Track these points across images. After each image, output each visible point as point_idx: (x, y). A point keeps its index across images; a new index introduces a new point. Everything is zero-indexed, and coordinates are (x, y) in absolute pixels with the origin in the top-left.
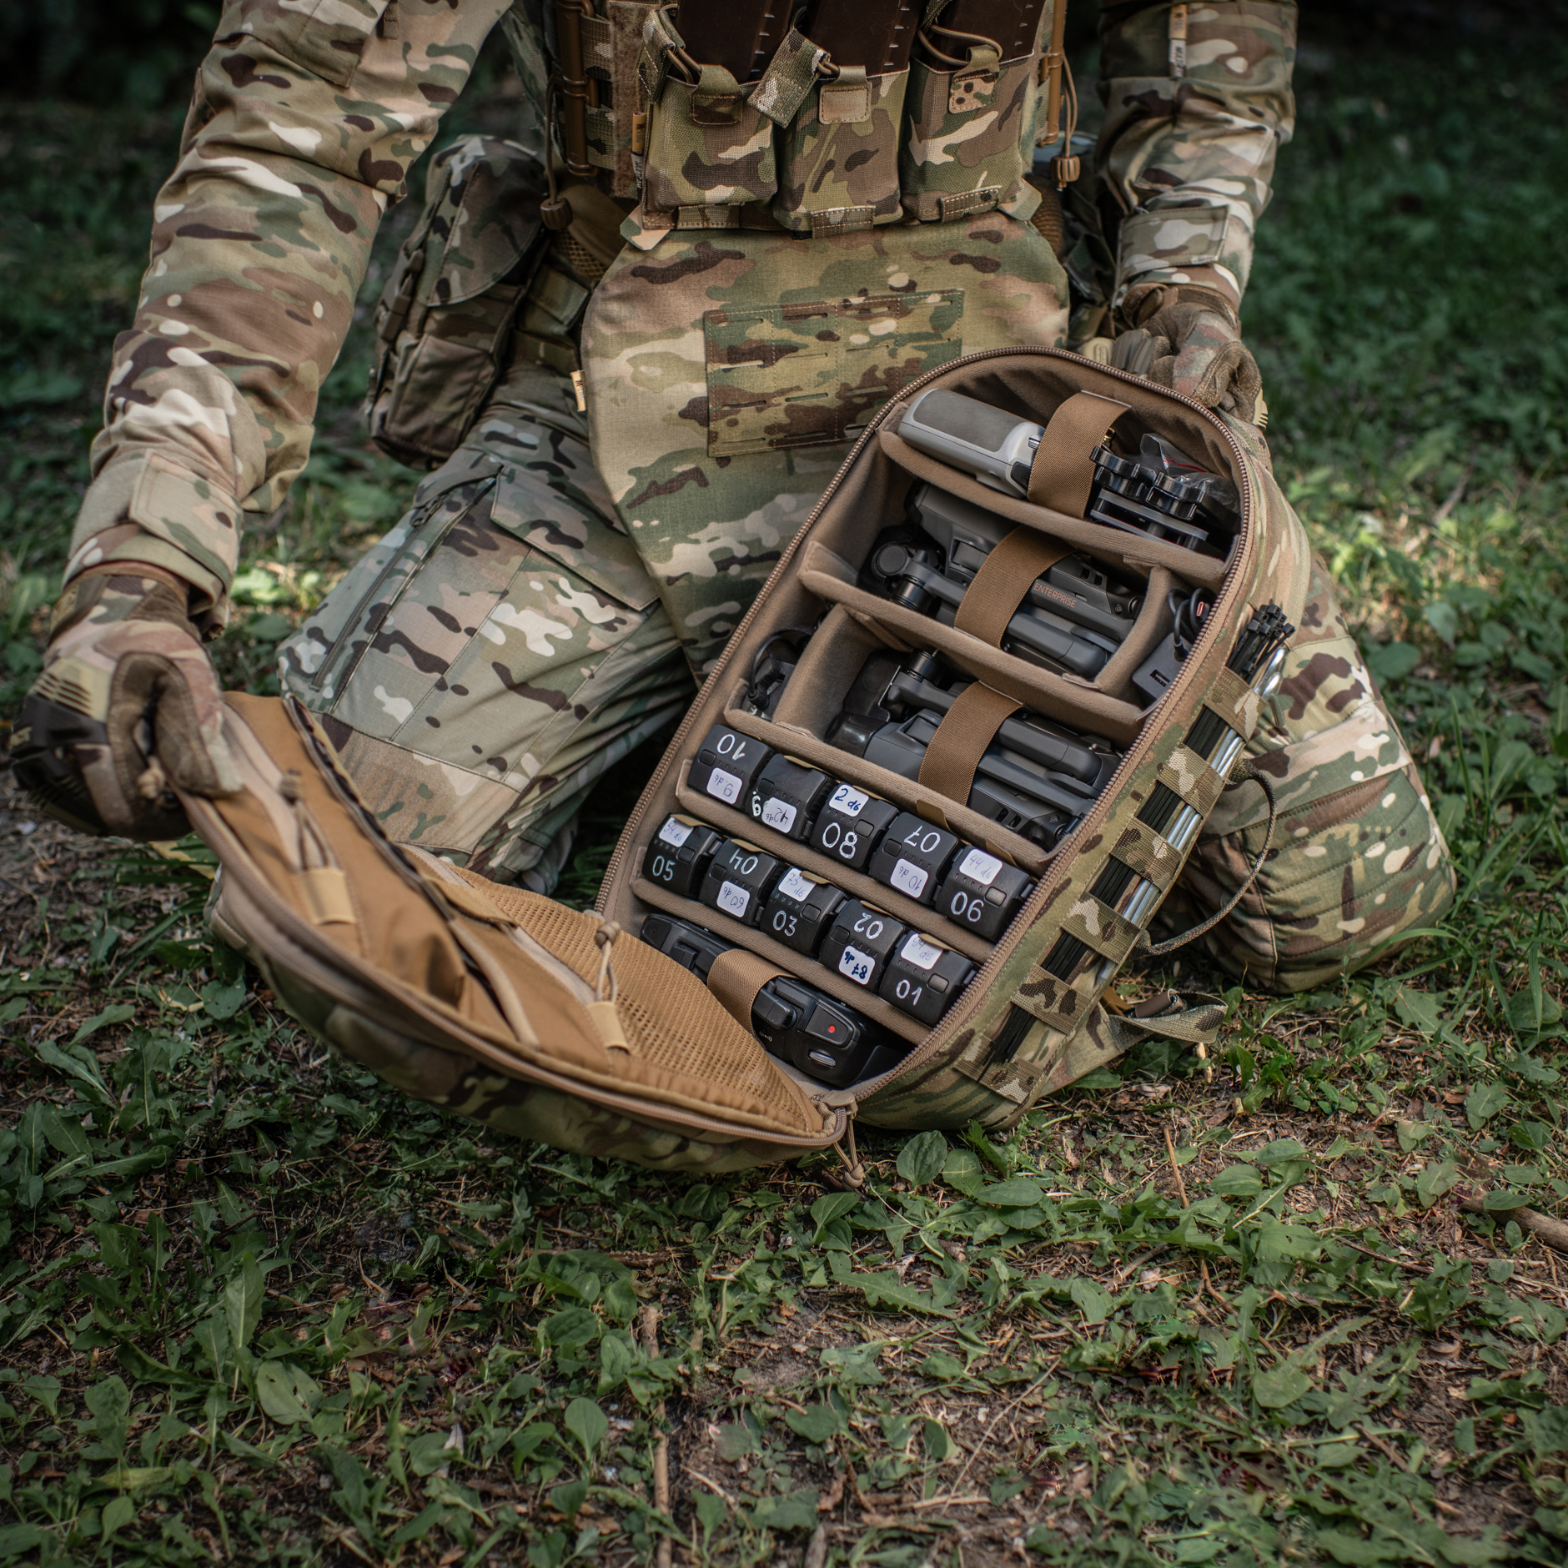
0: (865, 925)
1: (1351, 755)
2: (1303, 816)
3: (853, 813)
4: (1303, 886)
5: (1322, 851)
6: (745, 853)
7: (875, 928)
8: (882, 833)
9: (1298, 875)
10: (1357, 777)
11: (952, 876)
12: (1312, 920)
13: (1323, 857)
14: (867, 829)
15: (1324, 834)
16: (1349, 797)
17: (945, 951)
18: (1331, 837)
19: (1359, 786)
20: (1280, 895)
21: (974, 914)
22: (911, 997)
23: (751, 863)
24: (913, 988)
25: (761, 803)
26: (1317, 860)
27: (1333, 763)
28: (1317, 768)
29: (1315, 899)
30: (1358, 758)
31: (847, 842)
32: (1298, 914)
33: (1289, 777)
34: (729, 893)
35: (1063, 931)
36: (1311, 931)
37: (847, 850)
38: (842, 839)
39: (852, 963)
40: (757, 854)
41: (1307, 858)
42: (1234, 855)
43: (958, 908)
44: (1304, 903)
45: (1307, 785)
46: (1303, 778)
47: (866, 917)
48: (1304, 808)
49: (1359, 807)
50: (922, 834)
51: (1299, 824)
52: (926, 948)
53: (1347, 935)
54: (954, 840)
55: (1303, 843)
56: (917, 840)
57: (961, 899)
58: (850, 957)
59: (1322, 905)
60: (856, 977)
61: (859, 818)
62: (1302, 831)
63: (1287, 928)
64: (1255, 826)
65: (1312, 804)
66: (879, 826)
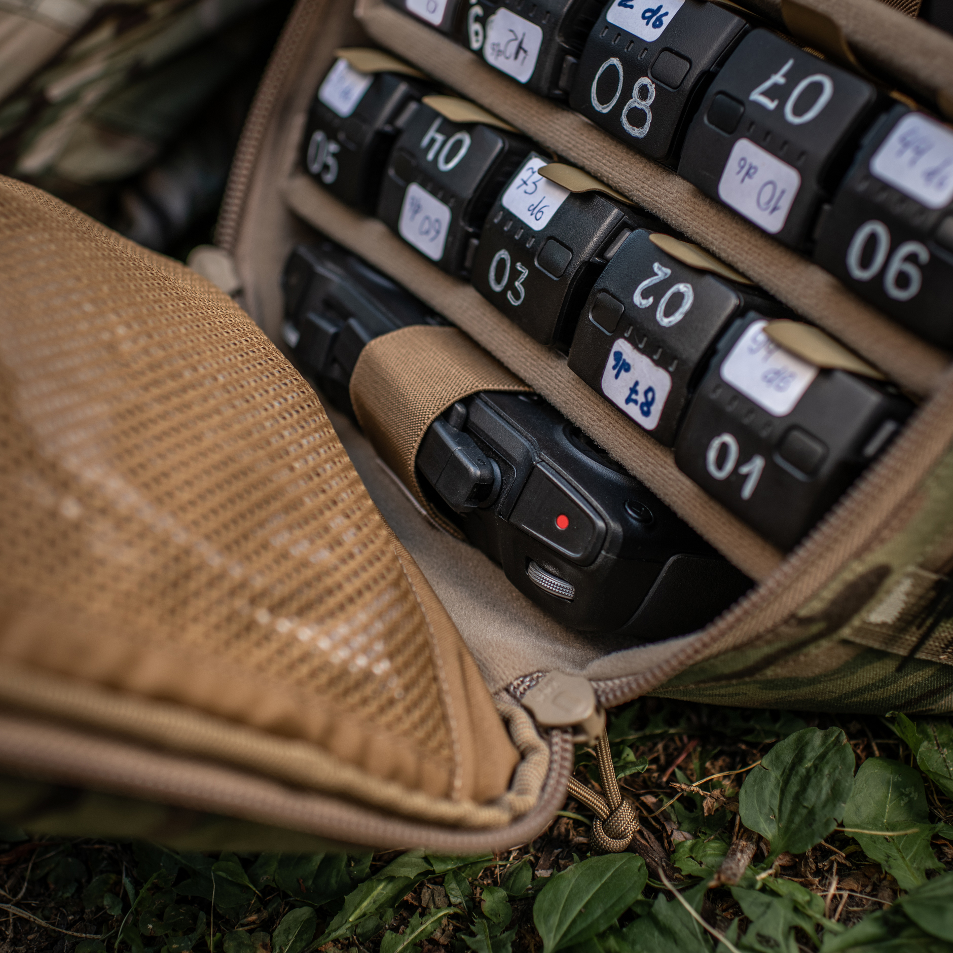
0: (656, 291)
3: (650, 34)
6: (450, 127)
7: (678, 299)
8: (707, 77)
11: (855, 182)
14: (677, 69)
17: (825, 372)
21: (903, 280)
22: (737, 479)
23: (458, 144)
24: (743, 458)
25: (483, 21)
31: (635, 102)
34: (417, 209)
37: (637, 117)
38: (627, 95)
39: (627, 379)
40: (468, 127)
43: (866, 260)
47: (661, 272)
50: (793, 78)
52: (780, 361)
54: (864, 93)
56: (779, 93)
57: (872, 240)
58: (623, 366)
60: (633, 411)
61: (664, 46)
66: (703, 62)
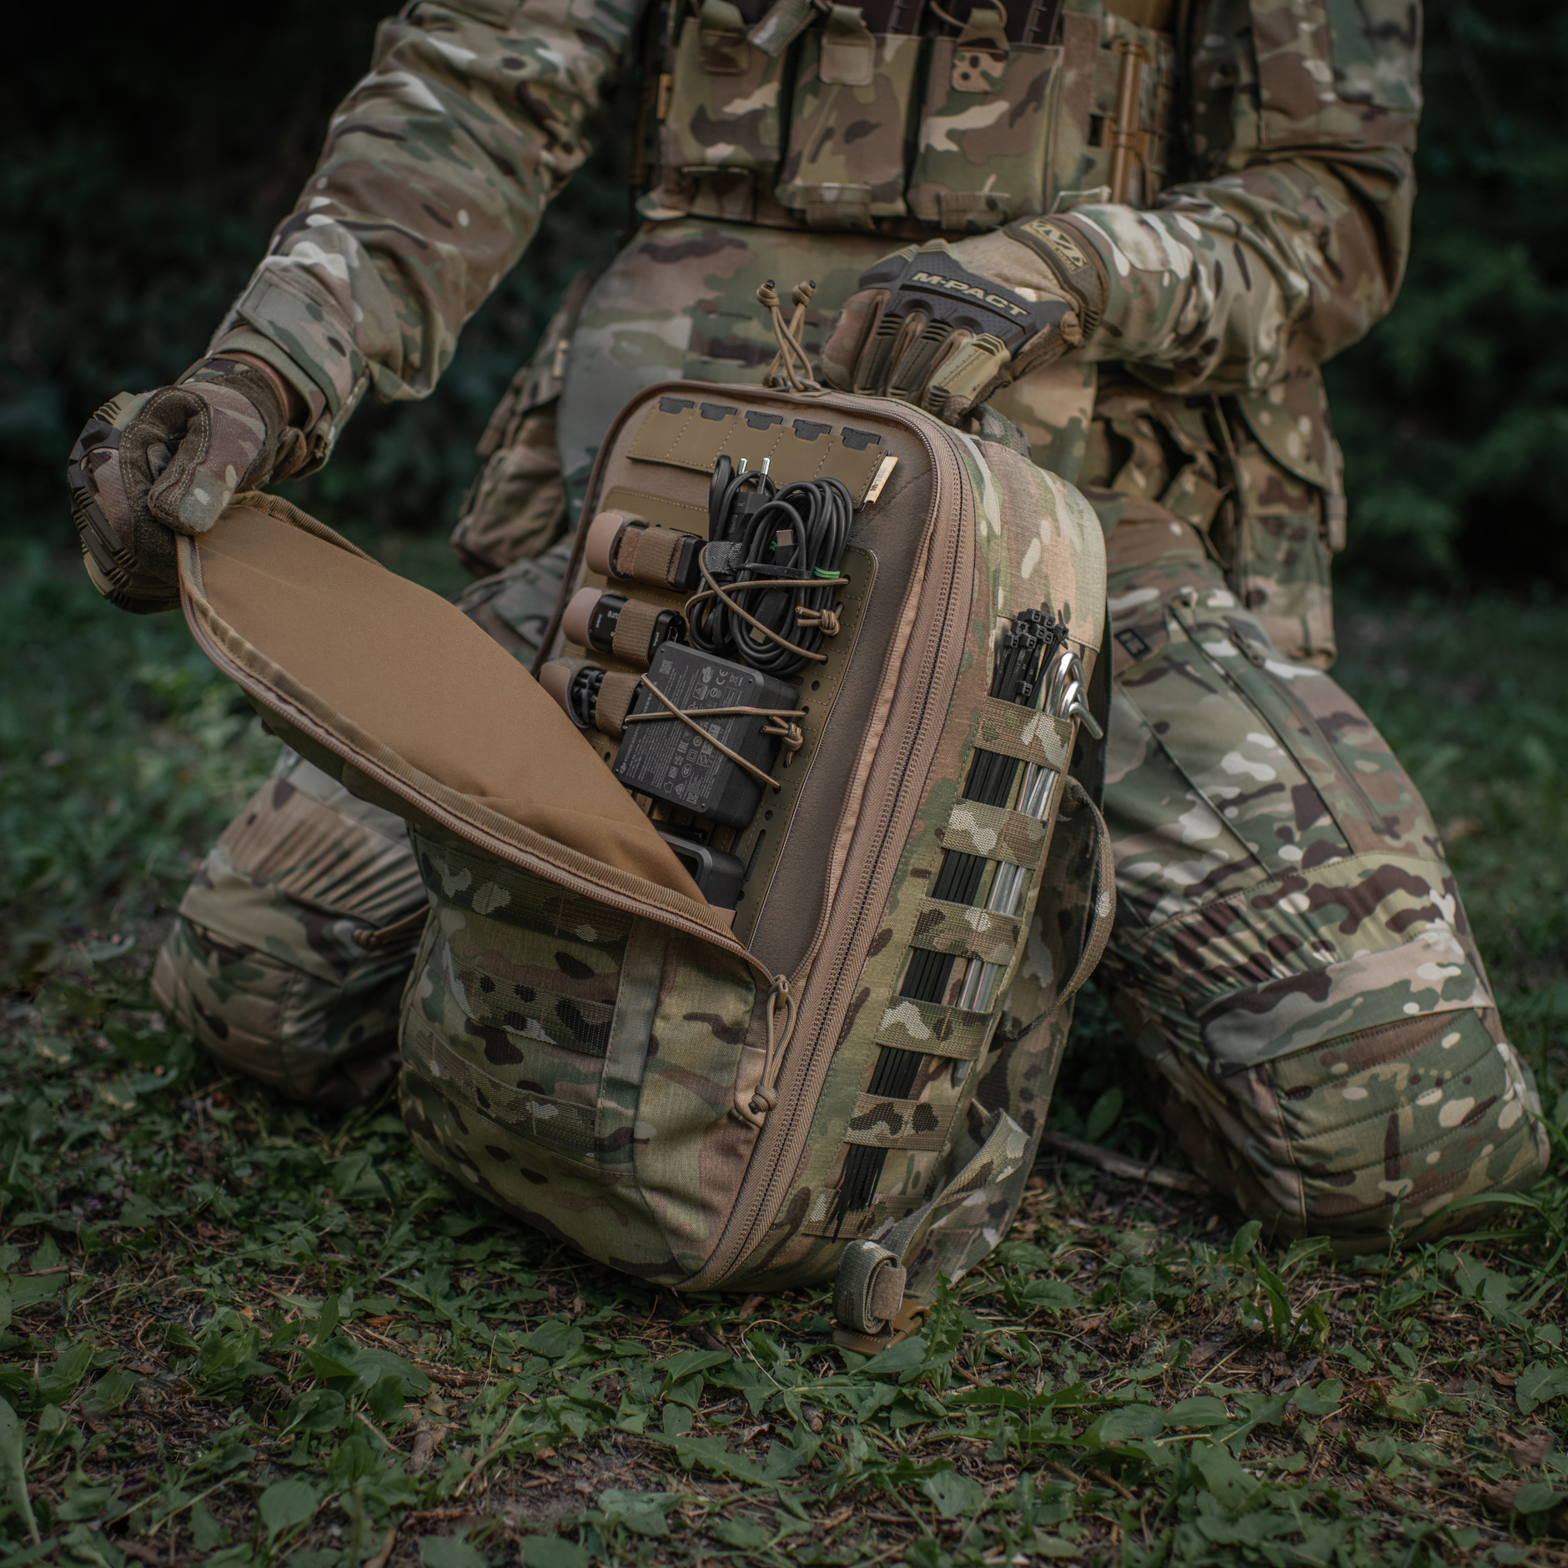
1: (1406, 983)
2: (1341, 1049)
4: (1339, 1133)
5: (1362, 1093)
9: (1333, 1119)
10: (1412, 1009)
12: (1347, 1175)
13: (1363, 1101)
15: (1366, 1074)
16: (1400, 1031)
18: (1374, 1077)
19: (1413, 1019)
20: (1310, 1142)
26: (1356, 1103)
27: (1383, 991)
28: (1363, 994)
29: (1351, 1151)
30: (1414, 988)
32: (1331, 1167)
33: (1330, 1001)
35: (883, 1047)
36: (1346, 1190)
41: (1345, 1101)
42: (1261, 1091)
44: (1338, 1154)
45: (1349, 1013)
46: (1346, 1004)
48: (1342, 1039)
49: (1412, 1044)
51: (1336, 1059)
53: (1390, 1199)
55: (1340, 1081)
59: (1360, 1158)
62: (1340, 1067)
63: (1318, 1183)
64: (1287, 1057)
65: (1354, 1036)
